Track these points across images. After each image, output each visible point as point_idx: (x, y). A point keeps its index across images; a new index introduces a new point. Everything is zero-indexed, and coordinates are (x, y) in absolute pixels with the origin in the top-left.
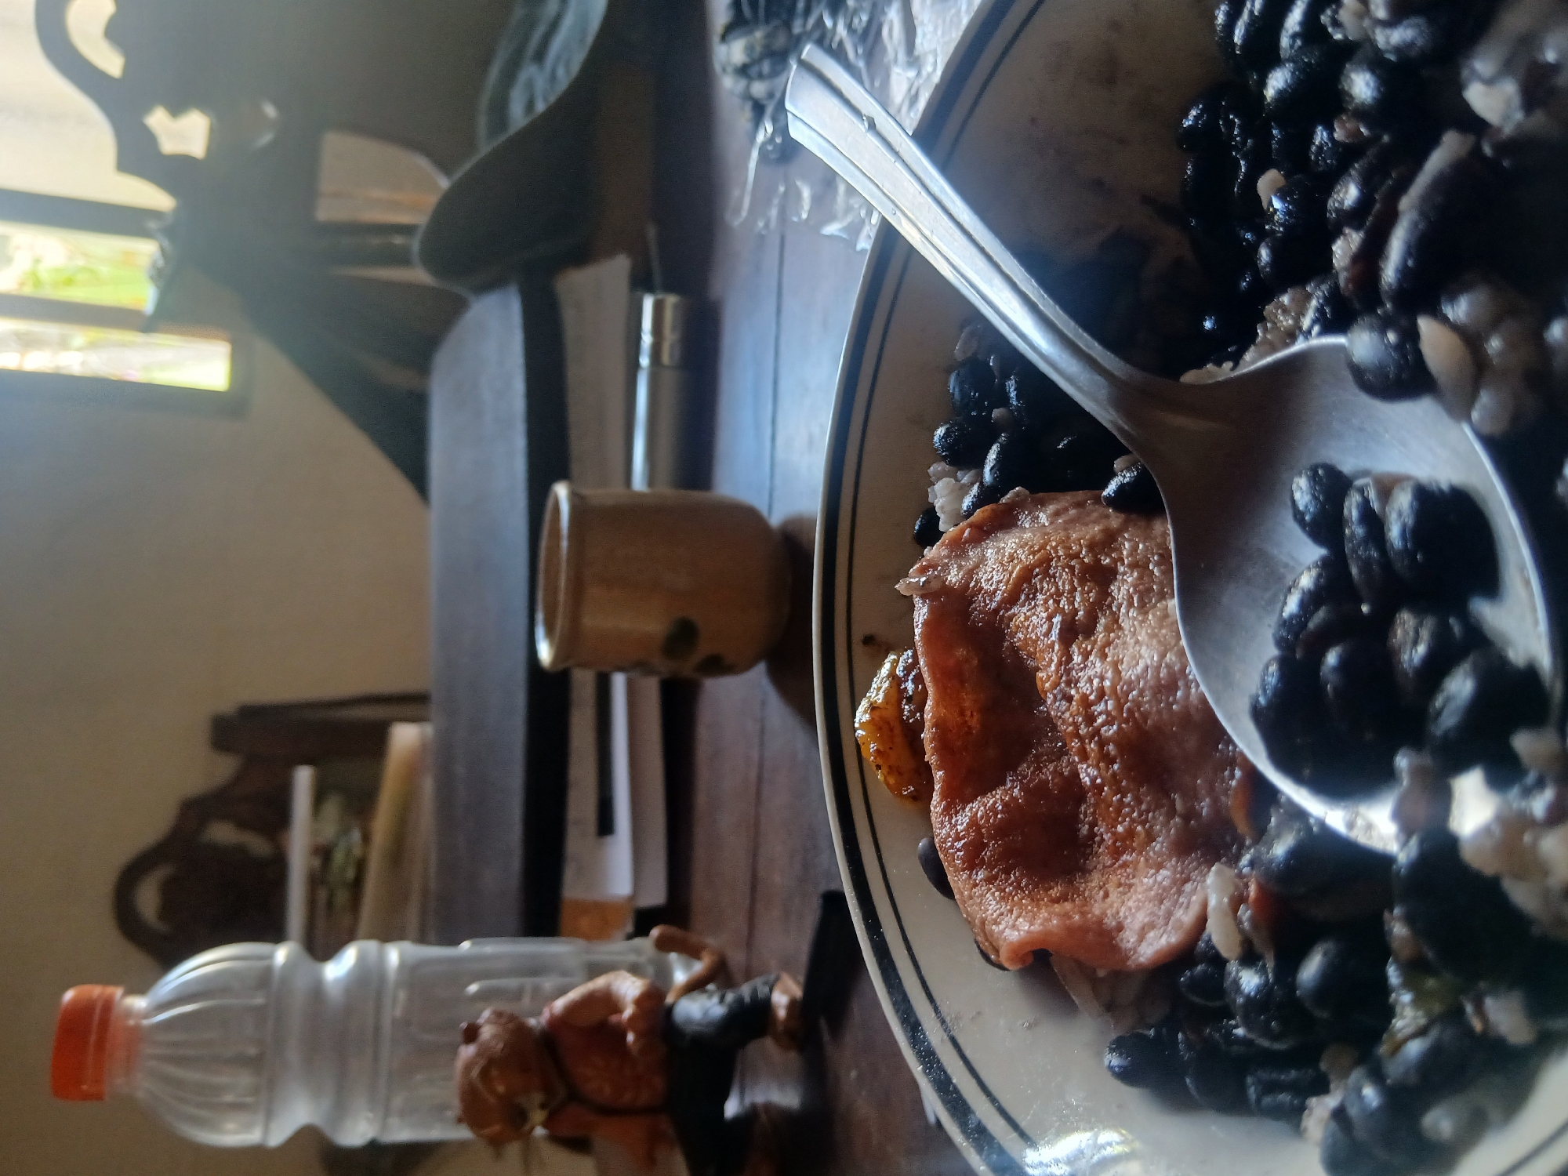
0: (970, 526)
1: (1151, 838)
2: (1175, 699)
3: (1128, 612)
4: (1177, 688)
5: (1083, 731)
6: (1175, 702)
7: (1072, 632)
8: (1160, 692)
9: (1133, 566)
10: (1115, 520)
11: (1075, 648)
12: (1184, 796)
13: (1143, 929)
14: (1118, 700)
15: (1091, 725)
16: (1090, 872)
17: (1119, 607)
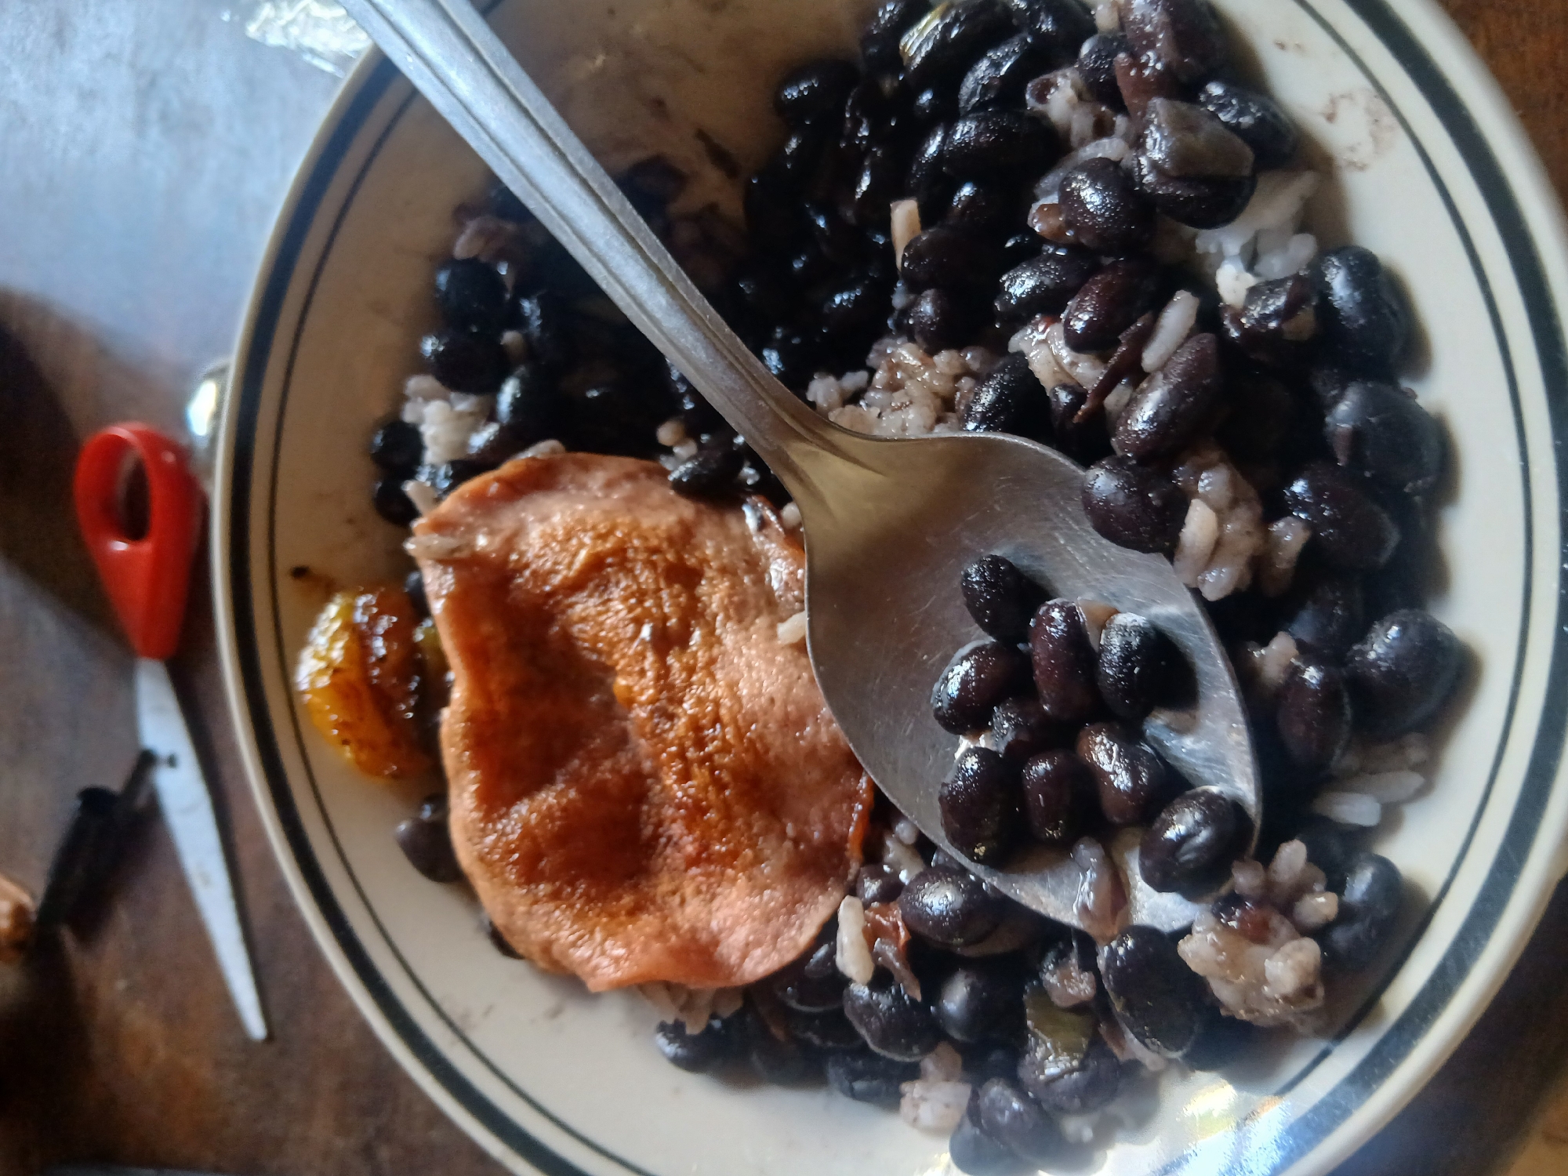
0: (498, 480)
1: (758, 860)
2: (802, 734)
3: (725, 625)
4: (805, 726)
5: (691, 754)
6: (802, 737)
7: (667, 641)
8: (786, 725)
9: (724, 571)
10: (687, 509)
11: (670, 660)
12: (796, 821)
13: (747, 945)
14: (738, 728)
15: (703, 749)
16: (656, 874)
17: (715, 615)
